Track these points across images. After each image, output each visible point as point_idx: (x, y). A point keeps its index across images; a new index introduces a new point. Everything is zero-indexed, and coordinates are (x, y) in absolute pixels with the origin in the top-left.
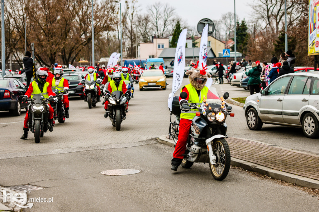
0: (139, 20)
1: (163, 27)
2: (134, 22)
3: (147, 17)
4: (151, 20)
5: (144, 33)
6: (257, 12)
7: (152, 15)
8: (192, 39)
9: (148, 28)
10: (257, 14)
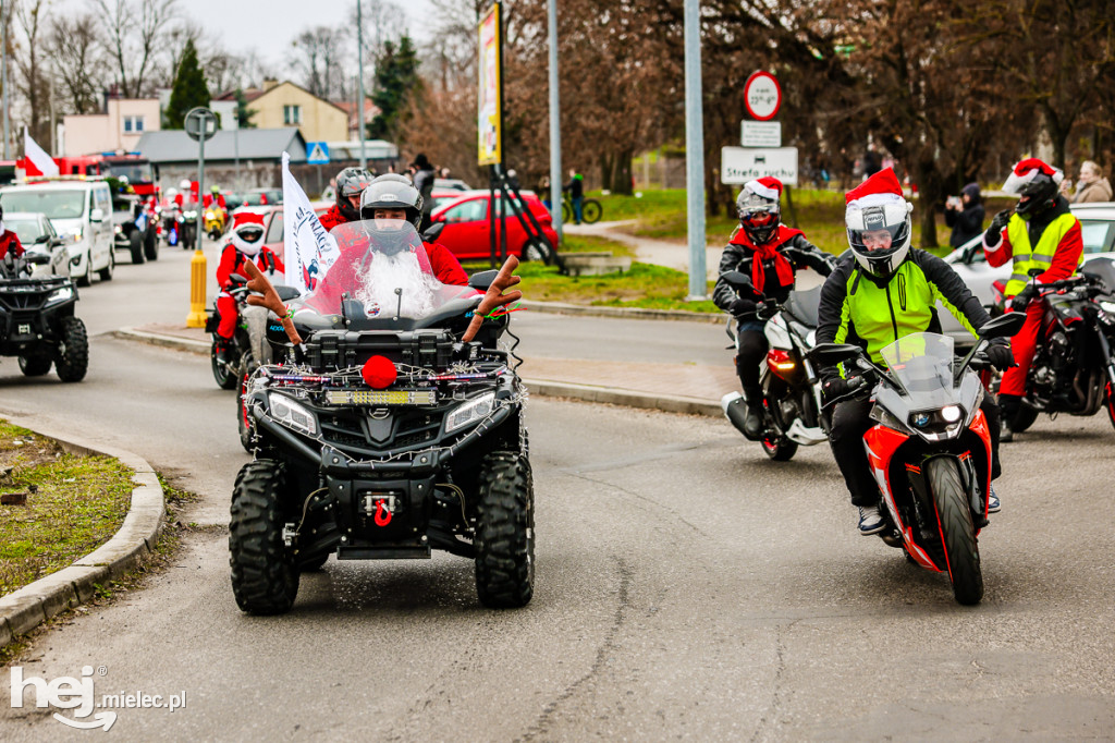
0: (59, 34)
1: (141, 56)
2: (40, 40)
3: (86, 24)
4: (101, 35)
5: (77, 78)
6: (444, 14)
7: (102, 17)
8: (237, 99)
9: (89, 62)
10: (442, 18)
